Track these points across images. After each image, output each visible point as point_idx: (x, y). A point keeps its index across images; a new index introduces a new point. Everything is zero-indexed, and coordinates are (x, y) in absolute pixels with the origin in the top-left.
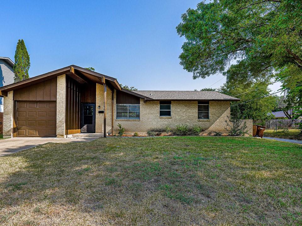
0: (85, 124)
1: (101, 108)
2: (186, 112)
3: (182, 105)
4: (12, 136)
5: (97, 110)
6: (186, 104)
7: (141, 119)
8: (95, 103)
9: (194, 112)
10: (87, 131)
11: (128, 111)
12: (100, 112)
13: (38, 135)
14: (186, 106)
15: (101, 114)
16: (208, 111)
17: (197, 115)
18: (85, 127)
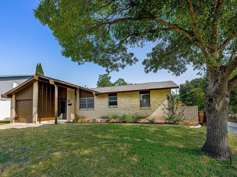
0: (61, 113)
1: (70, 102)
2: (129, 102)
3: (126, 96)
4: (14, 122)
5: (68, 103)
6: (129, 95)
7: (95, 109)
8: (67, 98)
9: (136, 101)
10: (63, 118)
11: (87, 103)
12: (69, 105)
13: (26, 122)
14: (129, 96)
15: (70, 106)
16: (150, 99)
17: (139, 104)
18: (62, 115)
